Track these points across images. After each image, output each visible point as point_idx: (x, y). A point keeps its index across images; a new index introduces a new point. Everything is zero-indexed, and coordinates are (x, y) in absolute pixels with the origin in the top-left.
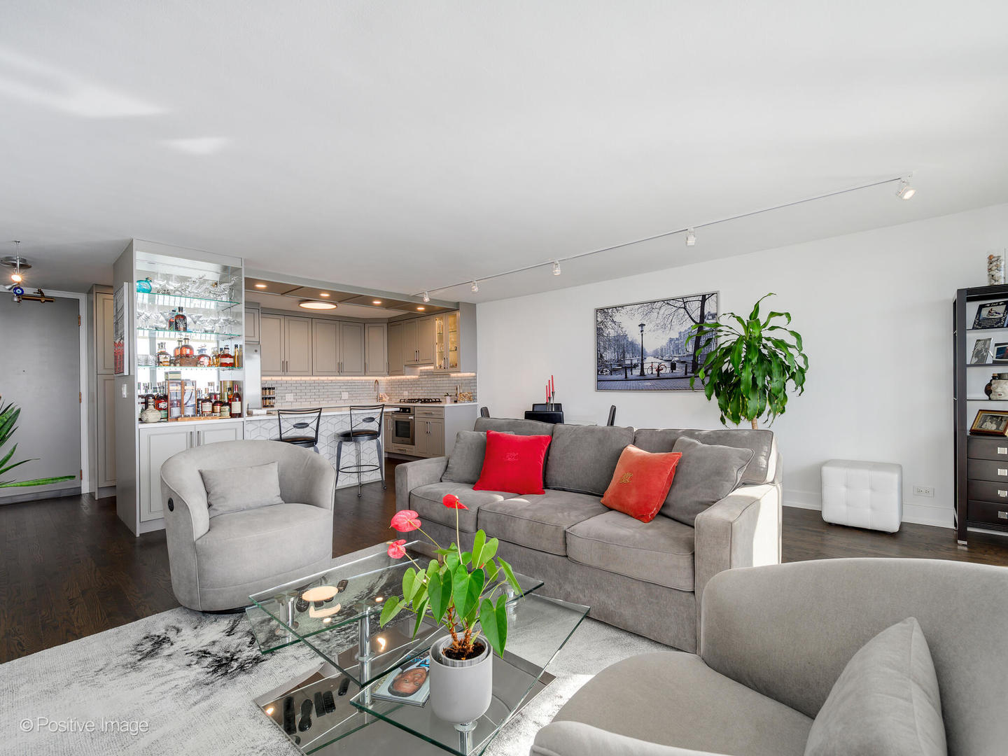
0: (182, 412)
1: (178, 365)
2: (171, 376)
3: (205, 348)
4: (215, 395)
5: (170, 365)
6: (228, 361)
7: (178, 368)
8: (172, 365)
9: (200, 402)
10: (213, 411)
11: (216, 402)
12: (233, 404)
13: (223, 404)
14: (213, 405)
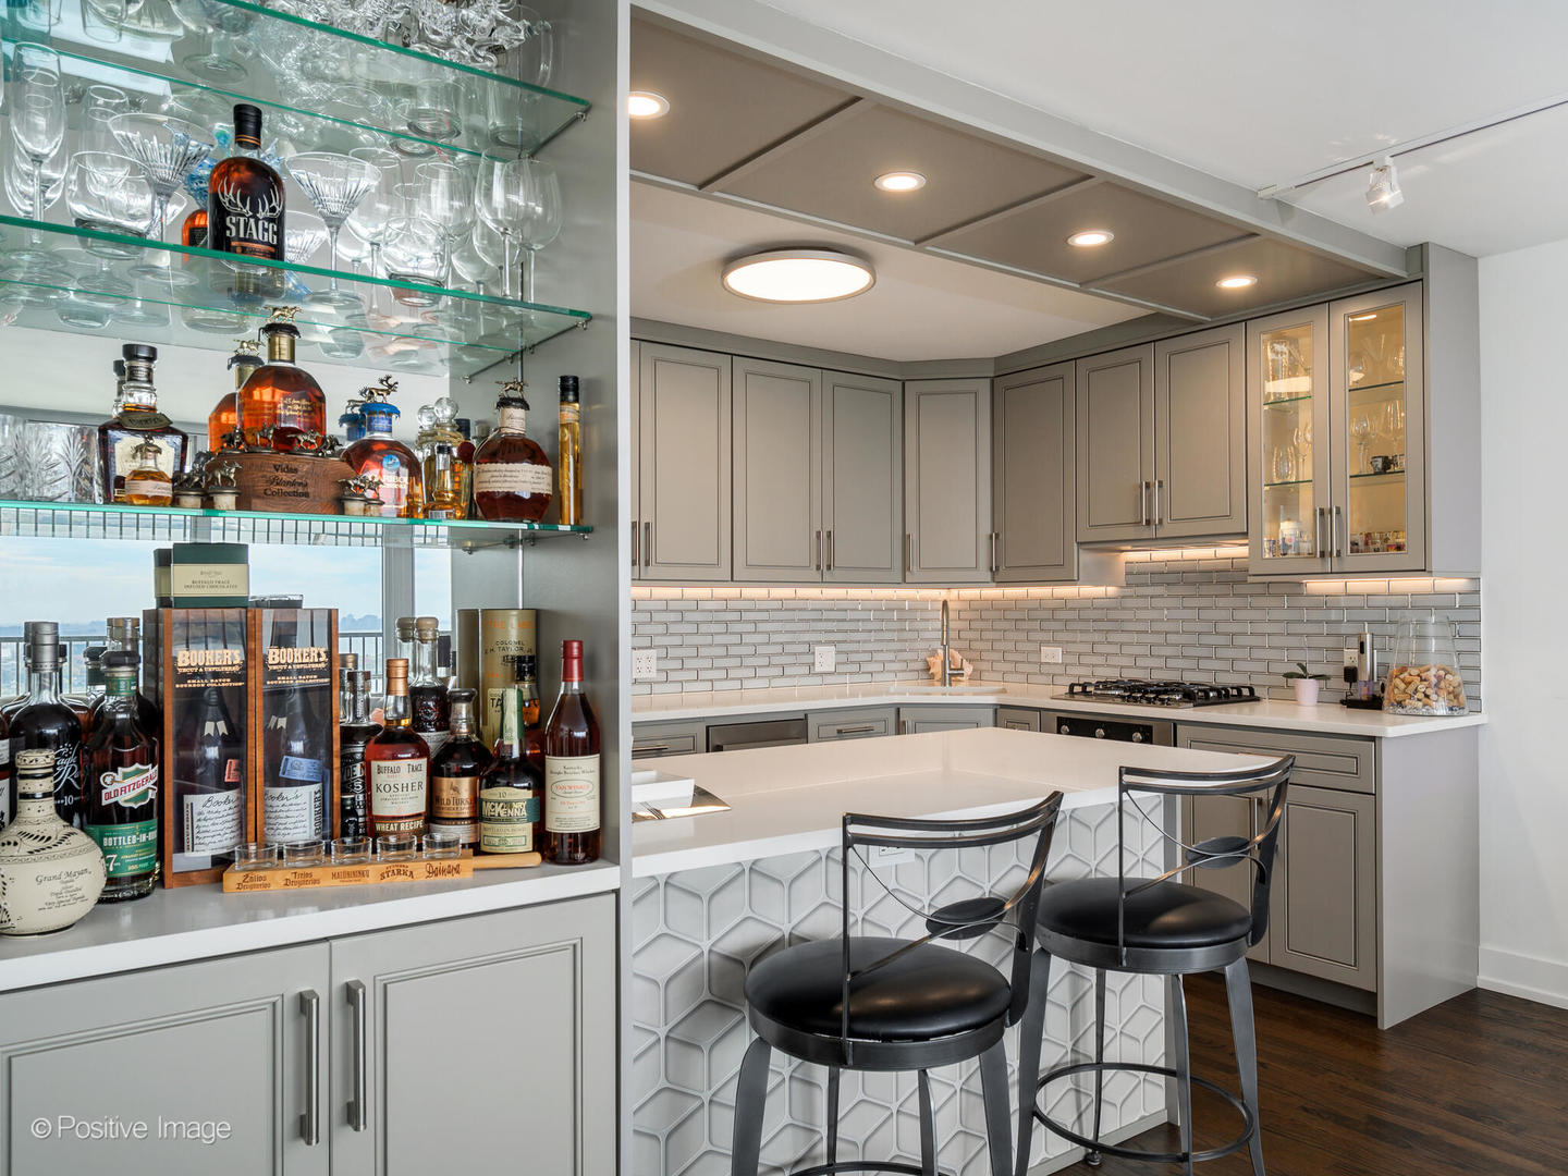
0: (249, 825)
1: (226, 500)
2: (188, 580)
3: (391, 399)
4: (444, 700)
5: (175, 502)
6: (525, 479)
7: (228, 523)
8: (191, 499)
9: (359, 749)
10: (433, 814)
11: (450, 750)
12: (557, 765)
13: (488, 765)
14: (435, 772)
